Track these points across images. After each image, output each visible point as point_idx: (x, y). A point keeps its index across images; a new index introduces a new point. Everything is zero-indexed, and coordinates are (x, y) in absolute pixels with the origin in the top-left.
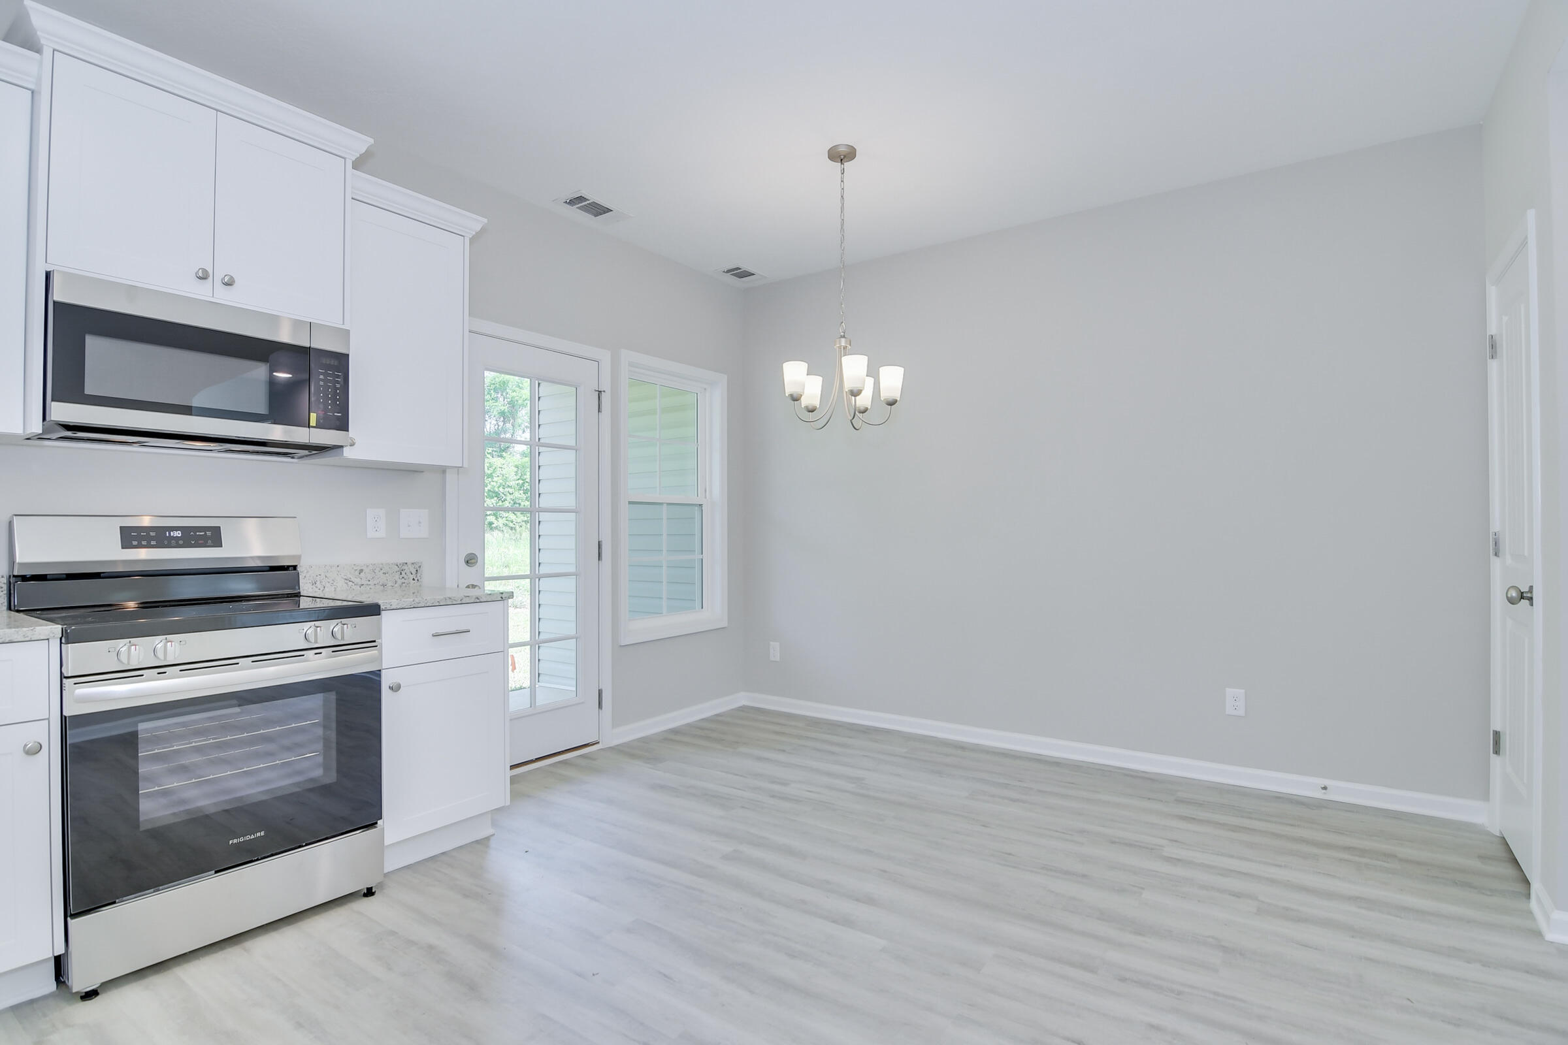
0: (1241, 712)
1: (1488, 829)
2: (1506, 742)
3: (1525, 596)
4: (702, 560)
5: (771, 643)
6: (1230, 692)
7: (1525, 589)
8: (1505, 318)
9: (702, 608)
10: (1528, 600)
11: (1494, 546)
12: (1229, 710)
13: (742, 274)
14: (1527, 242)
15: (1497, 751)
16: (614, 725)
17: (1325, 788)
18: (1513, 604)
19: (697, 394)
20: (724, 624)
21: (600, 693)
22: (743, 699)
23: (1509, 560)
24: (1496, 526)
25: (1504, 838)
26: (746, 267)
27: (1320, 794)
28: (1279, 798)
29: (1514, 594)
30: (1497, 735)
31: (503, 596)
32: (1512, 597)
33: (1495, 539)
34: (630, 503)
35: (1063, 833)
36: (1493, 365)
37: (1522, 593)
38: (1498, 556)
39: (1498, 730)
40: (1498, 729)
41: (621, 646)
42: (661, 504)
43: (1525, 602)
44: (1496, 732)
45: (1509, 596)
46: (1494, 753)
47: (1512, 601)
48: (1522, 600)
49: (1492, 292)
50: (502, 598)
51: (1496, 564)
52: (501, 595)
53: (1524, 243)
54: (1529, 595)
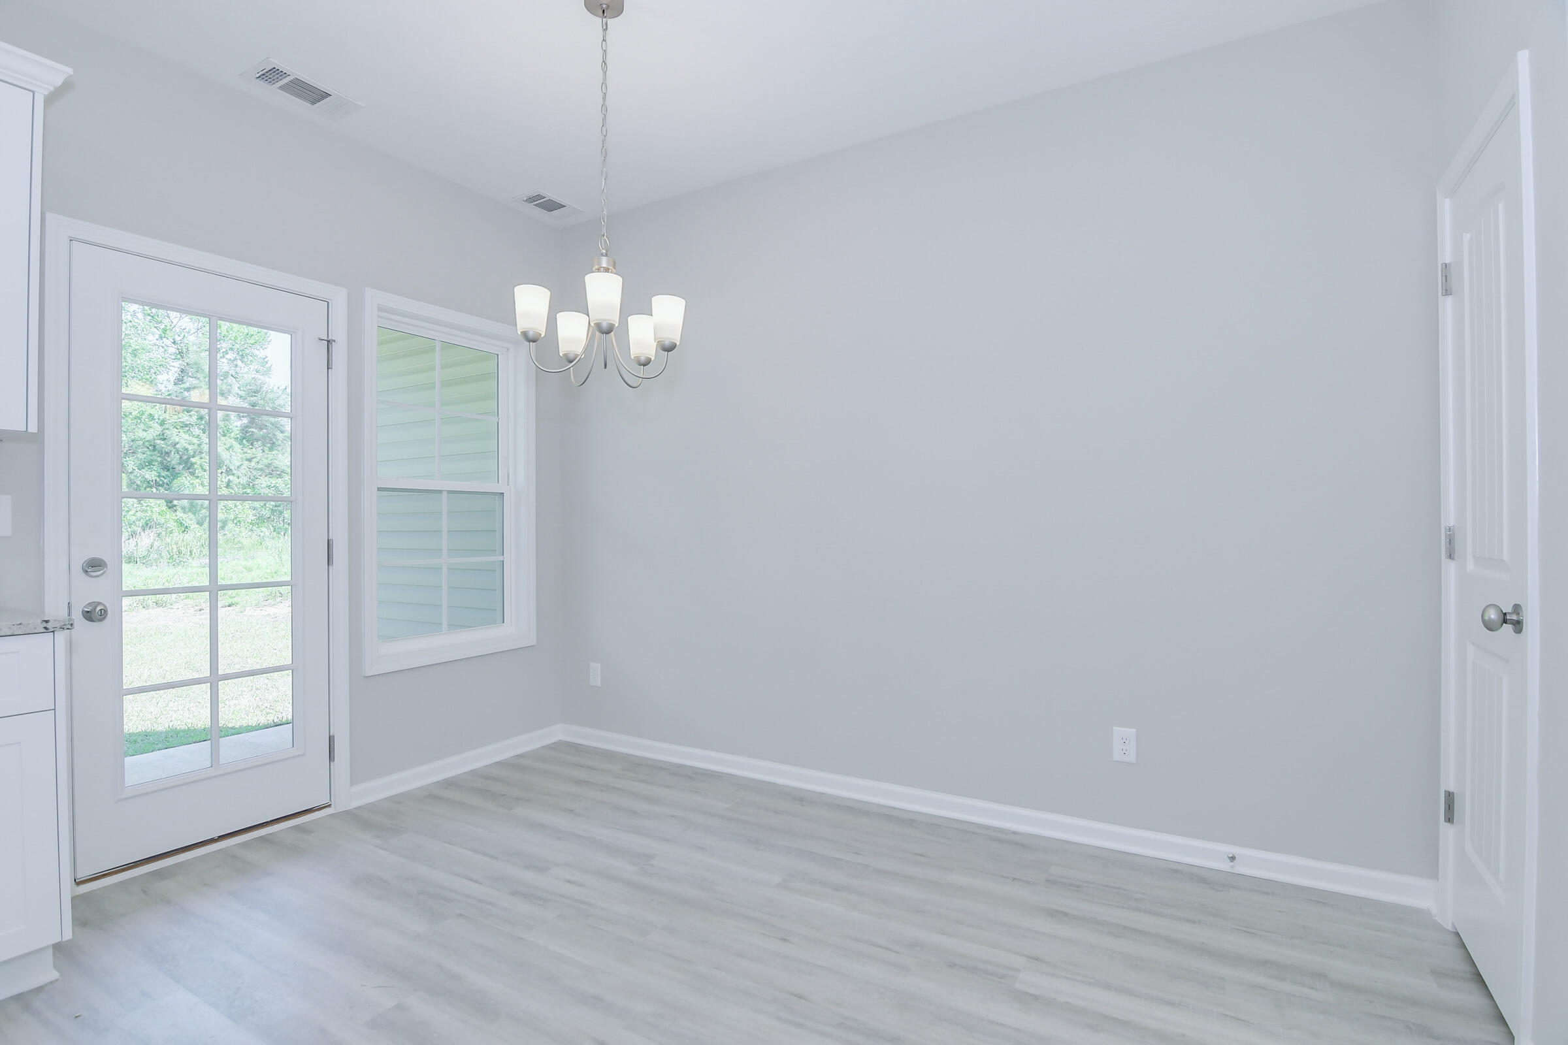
0: (1131, 758)
1: (1436, 918)
2: (1465, 808)
3: (1512, 620)
4: (503, 561)
5: (592, 664)
6: (1118, 731)
7: (1508, 609)
8: (1467, 237)
9: (503, 622)
10: (1513, 624)
11: (1448, 545)
12: (1117, 756)
13: (551, 206)
14: (1514, 103)
15: (1449, 819)
16: (353, 782)
17: (1233, 858)
18: (1491, 630)
19: (498, 355)
20: (534, 642)
21: (331, 739)
22: (558, 733)
23: (1471, 566)
24: (1450, 517)
25: (1457, 934)
26: (551, 195)
27: (1225, 866)
28: (1176, 871)
29: (1493, 615)
30: (1450, 796)
31: (49, 625)
32: (1490, 620)
33: (1449, 534)
34: (379, 489)
35: (887, 949)
36: (1447, 305)
37: (1505, 614)
38: (1453, 559)
39: (1450, 791)
40: (1451, 789)
41: (364, 677)
42: (440, 492)
43: (1508, 628)
44: (1449, 793)
45: (1486, 618)
46: (1445, 821)
47: (1489, 626)
48: (1504, 624)
49: (1446, 207)
50: (45, 628)
51: (1450, 570)
52: (45, 625)
53: (1513, 101)
54: (1515, 617)
